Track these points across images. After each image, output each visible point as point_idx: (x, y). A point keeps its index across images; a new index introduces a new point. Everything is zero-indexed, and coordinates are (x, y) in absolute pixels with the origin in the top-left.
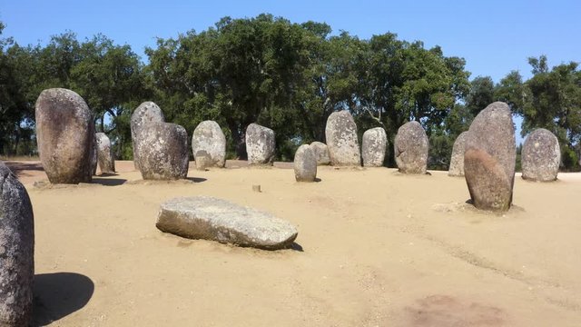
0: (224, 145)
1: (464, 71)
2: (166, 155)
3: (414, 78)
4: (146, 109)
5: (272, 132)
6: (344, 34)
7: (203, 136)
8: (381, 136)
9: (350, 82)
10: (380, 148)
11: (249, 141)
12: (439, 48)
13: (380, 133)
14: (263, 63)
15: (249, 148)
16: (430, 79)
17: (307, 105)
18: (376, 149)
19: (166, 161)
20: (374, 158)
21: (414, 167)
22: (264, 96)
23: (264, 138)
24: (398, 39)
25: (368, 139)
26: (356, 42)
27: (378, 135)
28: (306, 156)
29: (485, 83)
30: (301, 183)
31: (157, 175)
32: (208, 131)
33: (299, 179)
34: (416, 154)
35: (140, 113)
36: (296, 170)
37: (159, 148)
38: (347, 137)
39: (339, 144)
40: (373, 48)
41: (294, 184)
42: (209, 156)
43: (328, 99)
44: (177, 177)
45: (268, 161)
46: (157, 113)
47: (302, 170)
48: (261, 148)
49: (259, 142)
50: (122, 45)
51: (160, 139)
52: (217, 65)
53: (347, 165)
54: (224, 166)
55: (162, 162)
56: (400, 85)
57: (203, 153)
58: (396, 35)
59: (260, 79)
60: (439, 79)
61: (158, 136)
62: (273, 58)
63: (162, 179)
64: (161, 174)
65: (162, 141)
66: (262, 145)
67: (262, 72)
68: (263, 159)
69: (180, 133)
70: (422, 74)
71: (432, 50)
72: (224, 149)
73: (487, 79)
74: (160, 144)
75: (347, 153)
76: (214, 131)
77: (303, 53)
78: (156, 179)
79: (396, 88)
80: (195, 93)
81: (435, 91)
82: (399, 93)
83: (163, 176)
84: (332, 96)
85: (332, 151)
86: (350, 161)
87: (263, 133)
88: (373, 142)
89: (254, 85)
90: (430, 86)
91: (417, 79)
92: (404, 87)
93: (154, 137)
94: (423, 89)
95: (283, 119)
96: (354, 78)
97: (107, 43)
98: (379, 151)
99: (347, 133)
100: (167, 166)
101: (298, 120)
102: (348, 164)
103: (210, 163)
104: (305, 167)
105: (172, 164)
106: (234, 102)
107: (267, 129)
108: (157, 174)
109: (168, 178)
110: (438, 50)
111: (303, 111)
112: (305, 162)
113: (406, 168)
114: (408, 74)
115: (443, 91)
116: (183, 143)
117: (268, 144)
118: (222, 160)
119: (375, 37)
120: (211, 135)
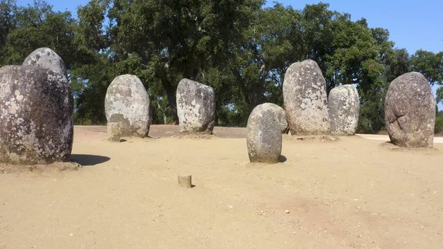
0: (147, 107)
1: (389, 40)
2: (27, 121)
3: (345, 46)
4: (38, 57)
5: (211, 90)
6: (278, 6)
7: (118, 95)
8: (353, 95)
9: (286, 49)
10: (352, 110)
11: (181, 101)
12: (365, 20)
13: (352, 92)
14: (200, 19)
15: (181, 111)
16: (360, 47)
17: (243, 72)
18: (347, 113)
19: (28, 132)
20: (344, 123)
21: (418, 137)
22: (202, 55)
23: (200, 97)
24: (329, 9)
25: (336, 99)
26: (291, 12)
27: (349, 94)
28: (266, 122)
29: (402, 53)
30: (257, 164)
31: (13, 156)
32: (125, 88)
33: (255, 158)
34: (422, 119)
35: (30, 62)
36: (250, 145)
37: (14, 108)
38: (313, 96)
39: (303, 106)
40: (306, 17)
41: (247, 166)
42: (126, 121)
43: (263, 66)
44: (49, 160)
45: (206, 129)
46: (54, 62)
47: (259, 145)
48: (196, 111)
49: (193, 103)
50: (63, 11)
51: (17, 92)
52: (150, 19)
53: (313, 134)
54: (147, 135)
55: (20, 134)
56: (331, 53)
57: (119, 117)
58: (328, 5)
59: (198, 36)
60: (369, 47)
61: (14, 88)
62: (211, 12)
63: (22, 162)
64: (20, 153)
65: (20, 98)
66: (197, 107)
67: (200, 29)
68: (200, 125)
69: (54, 83)
70: (353, 42)
71: (358, 22)
72: (146, 112)
73: (403, 50)
74: (17, 102)
75: (314, 117)
76: (133, 88)
77: (243, 11)
78: (14, 163)
79: (327, 56)
80: (129, 54)
81: (365, 58)
82: (330, 60)
83: (24, 157)
84: (267, 63)
85: (293, 115)
86: (318, 128)
87: (199, 91)
88: (343, 103)
89: (190, 42)
90: (361, 53)
91: (349, 47)
92: (336, 55)
93: (8, 90)
94: (355, 57)
95: (221, 85)
96: (288, 45)
97: (47, 9)
98: (351, 114)
99: (314, 90)
100: (30, 141)
101: (235, 85)
102: (315, 132)
103: (127, 131)
104: (264, 140)
105: (40, 136)
106: (171, 64)
107: (203, 86)
108: (15, 154)
109: (32, 161)
110: (363, 22)
111: (239, 77)
112: (265, 131)
113: (406, 139)
114: (339, 42)
115: (373, 57)
116: (60, 101)
117: (205, 105)
118: (144, 127)
119: (308, 6)
120: (129, 93)
